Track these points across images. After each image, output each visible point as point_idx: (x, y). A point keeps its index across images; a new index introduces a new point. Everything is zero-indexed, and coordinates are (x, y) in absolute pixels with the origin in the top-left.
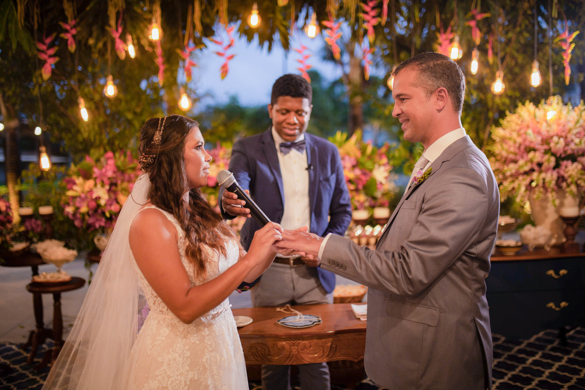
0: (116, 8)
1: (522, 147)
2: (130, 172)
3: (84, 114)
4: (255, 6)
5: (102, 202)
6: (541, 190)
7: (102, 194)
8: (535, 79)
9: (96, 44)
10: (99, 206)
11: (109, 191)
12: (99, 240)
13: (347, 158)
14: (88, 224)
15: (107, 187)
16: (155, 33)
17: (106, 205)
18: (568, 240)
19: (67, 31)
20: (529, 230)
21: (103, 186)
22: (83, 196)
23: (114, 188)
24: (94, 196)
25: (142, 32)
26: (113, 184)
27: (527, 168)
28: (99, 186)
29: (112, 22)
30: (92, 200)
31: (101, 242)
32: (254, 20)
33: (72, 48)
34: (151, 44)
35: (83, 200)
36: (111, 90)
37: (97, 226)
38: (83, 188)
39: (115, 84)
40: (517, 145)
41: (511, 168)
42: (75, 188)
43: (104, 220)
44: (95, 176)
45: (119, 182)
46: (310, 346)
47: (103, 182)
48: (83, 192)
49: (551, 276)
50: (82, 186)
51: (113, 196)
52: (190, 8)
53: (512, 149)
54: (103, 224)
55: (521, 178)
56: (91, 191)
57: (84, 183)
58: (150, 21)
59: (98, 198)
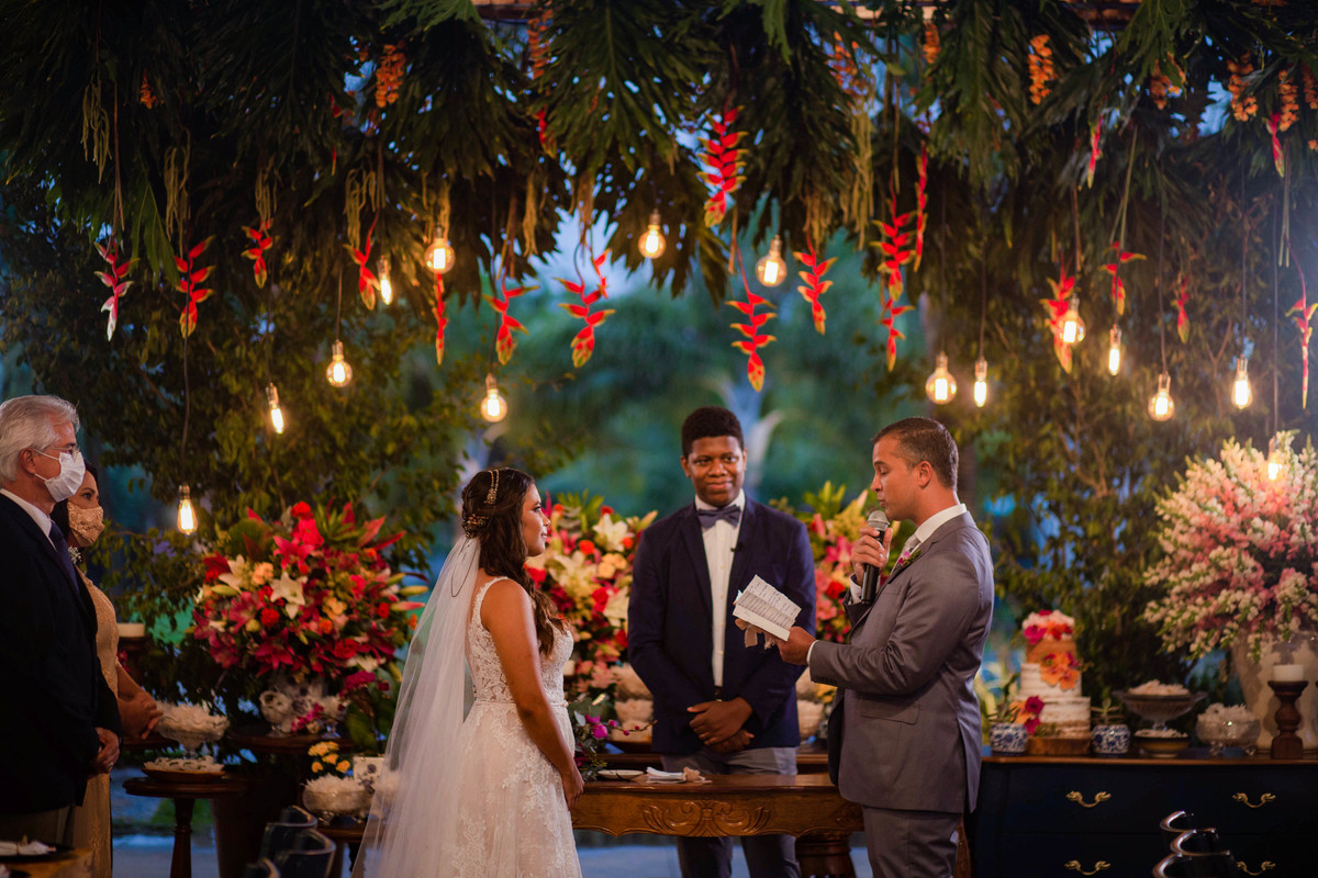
0: (361, 202)
1: (1206, 535)
2: (349, 549)
3: (277, 420)
4: (655, 217)
5: (292, 611)
6: (1235, 626)
7: (290, 593)
8: (1242, 393)
9: (299, 263)
10: (285, 617)
11: (306, 589)
12: (270, 699)
13: (844, 542)
14: (252, 658)
15: (304, 579)
16: (440, 258)
17: (297, 616)
18: (1283, 731)
19: (253, 246)
20: (1216, 712)
21: (292, 578)
22: (247, 595)
23: (318, 582)
24: (274, 598)
25: (407, 248)
26: (318, 574)
27: (1209, 580)
28: (285, 575)
29: (354, 231)
30: (269, 604)
31: (275, 701)
32: (652, 243)
33: (261, 279)
34: (422, 273)
35: (243, 606)
36: (339, 373)
37: (276, 665)
38: (250, 578)
39: (347, 359)
40: (1193, 530)
41: (1181, 581)
42: (223, 578)
43: (292, 651)
44: (276, 552)
45: (328, 570)
46: (731, 810)
47: (294, 567)
48: (242, 589)
49: (1242, 802)
50: (247, 575)
51: (312, 601)
52: (513, 202)
53: (1183, 539)
54: (288, 661)
55: (1200, 600)
56: (266, 588)
57: (253, 570)
58: (422, 225)
59: (283, 602)
